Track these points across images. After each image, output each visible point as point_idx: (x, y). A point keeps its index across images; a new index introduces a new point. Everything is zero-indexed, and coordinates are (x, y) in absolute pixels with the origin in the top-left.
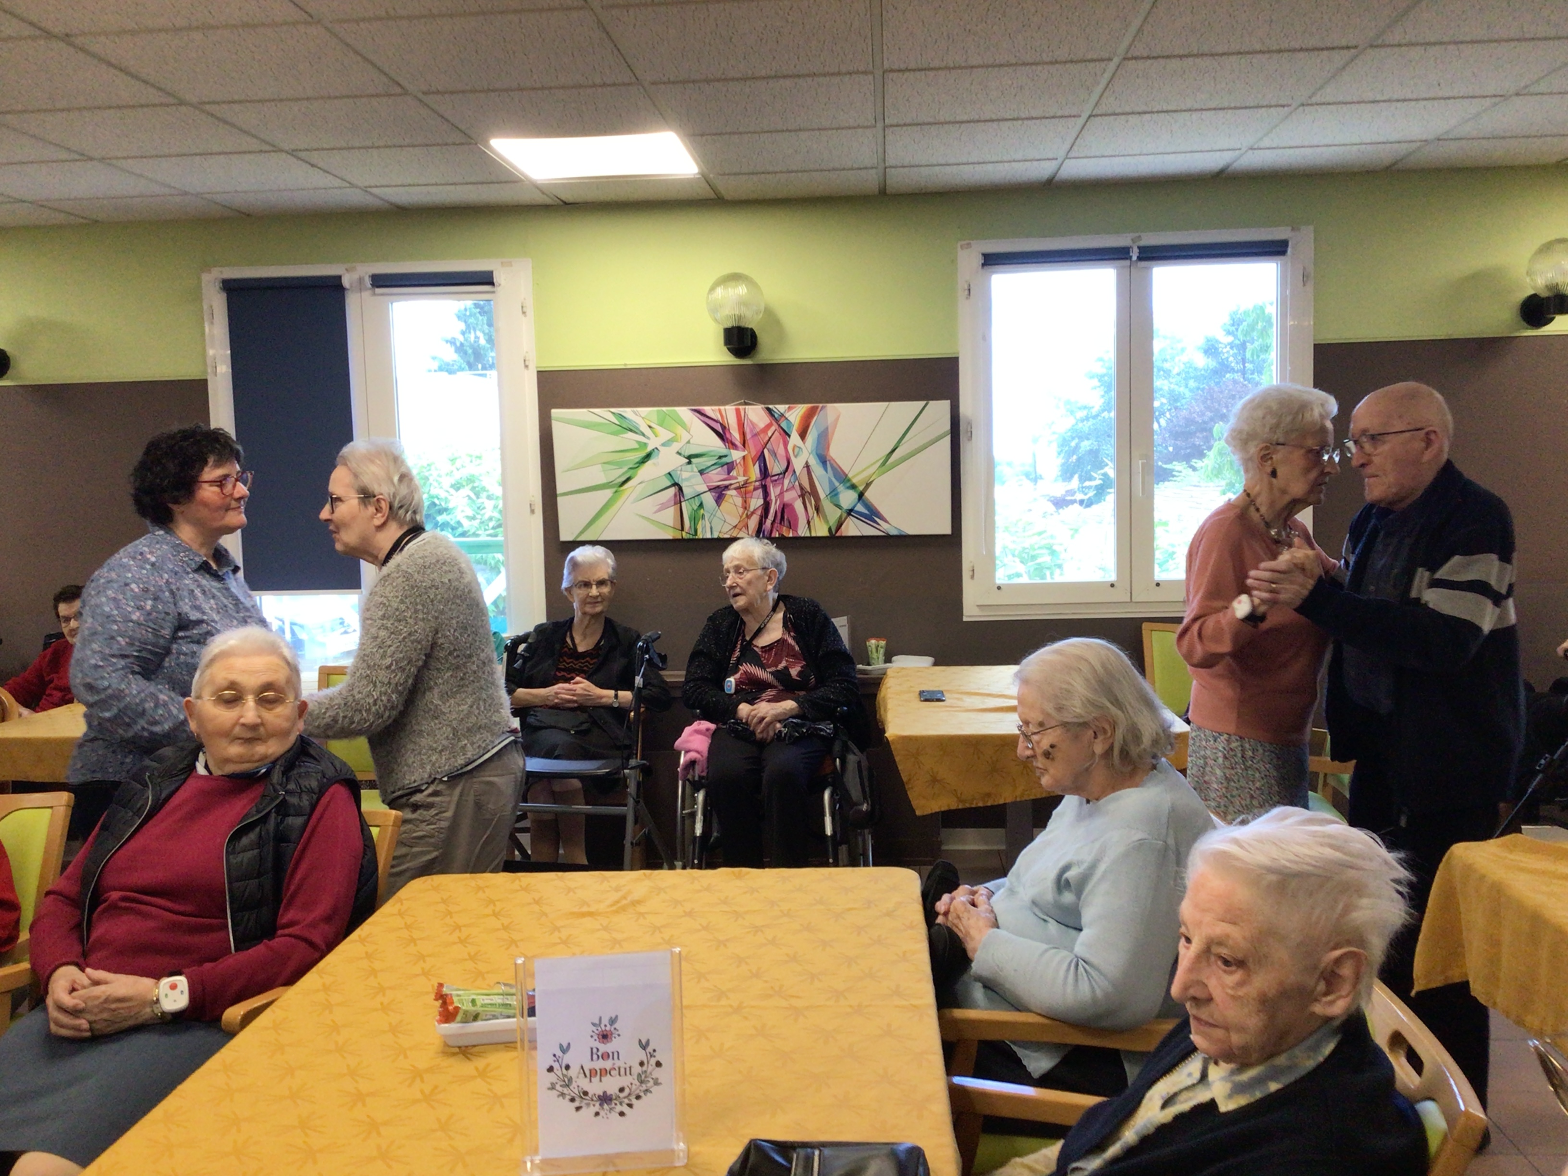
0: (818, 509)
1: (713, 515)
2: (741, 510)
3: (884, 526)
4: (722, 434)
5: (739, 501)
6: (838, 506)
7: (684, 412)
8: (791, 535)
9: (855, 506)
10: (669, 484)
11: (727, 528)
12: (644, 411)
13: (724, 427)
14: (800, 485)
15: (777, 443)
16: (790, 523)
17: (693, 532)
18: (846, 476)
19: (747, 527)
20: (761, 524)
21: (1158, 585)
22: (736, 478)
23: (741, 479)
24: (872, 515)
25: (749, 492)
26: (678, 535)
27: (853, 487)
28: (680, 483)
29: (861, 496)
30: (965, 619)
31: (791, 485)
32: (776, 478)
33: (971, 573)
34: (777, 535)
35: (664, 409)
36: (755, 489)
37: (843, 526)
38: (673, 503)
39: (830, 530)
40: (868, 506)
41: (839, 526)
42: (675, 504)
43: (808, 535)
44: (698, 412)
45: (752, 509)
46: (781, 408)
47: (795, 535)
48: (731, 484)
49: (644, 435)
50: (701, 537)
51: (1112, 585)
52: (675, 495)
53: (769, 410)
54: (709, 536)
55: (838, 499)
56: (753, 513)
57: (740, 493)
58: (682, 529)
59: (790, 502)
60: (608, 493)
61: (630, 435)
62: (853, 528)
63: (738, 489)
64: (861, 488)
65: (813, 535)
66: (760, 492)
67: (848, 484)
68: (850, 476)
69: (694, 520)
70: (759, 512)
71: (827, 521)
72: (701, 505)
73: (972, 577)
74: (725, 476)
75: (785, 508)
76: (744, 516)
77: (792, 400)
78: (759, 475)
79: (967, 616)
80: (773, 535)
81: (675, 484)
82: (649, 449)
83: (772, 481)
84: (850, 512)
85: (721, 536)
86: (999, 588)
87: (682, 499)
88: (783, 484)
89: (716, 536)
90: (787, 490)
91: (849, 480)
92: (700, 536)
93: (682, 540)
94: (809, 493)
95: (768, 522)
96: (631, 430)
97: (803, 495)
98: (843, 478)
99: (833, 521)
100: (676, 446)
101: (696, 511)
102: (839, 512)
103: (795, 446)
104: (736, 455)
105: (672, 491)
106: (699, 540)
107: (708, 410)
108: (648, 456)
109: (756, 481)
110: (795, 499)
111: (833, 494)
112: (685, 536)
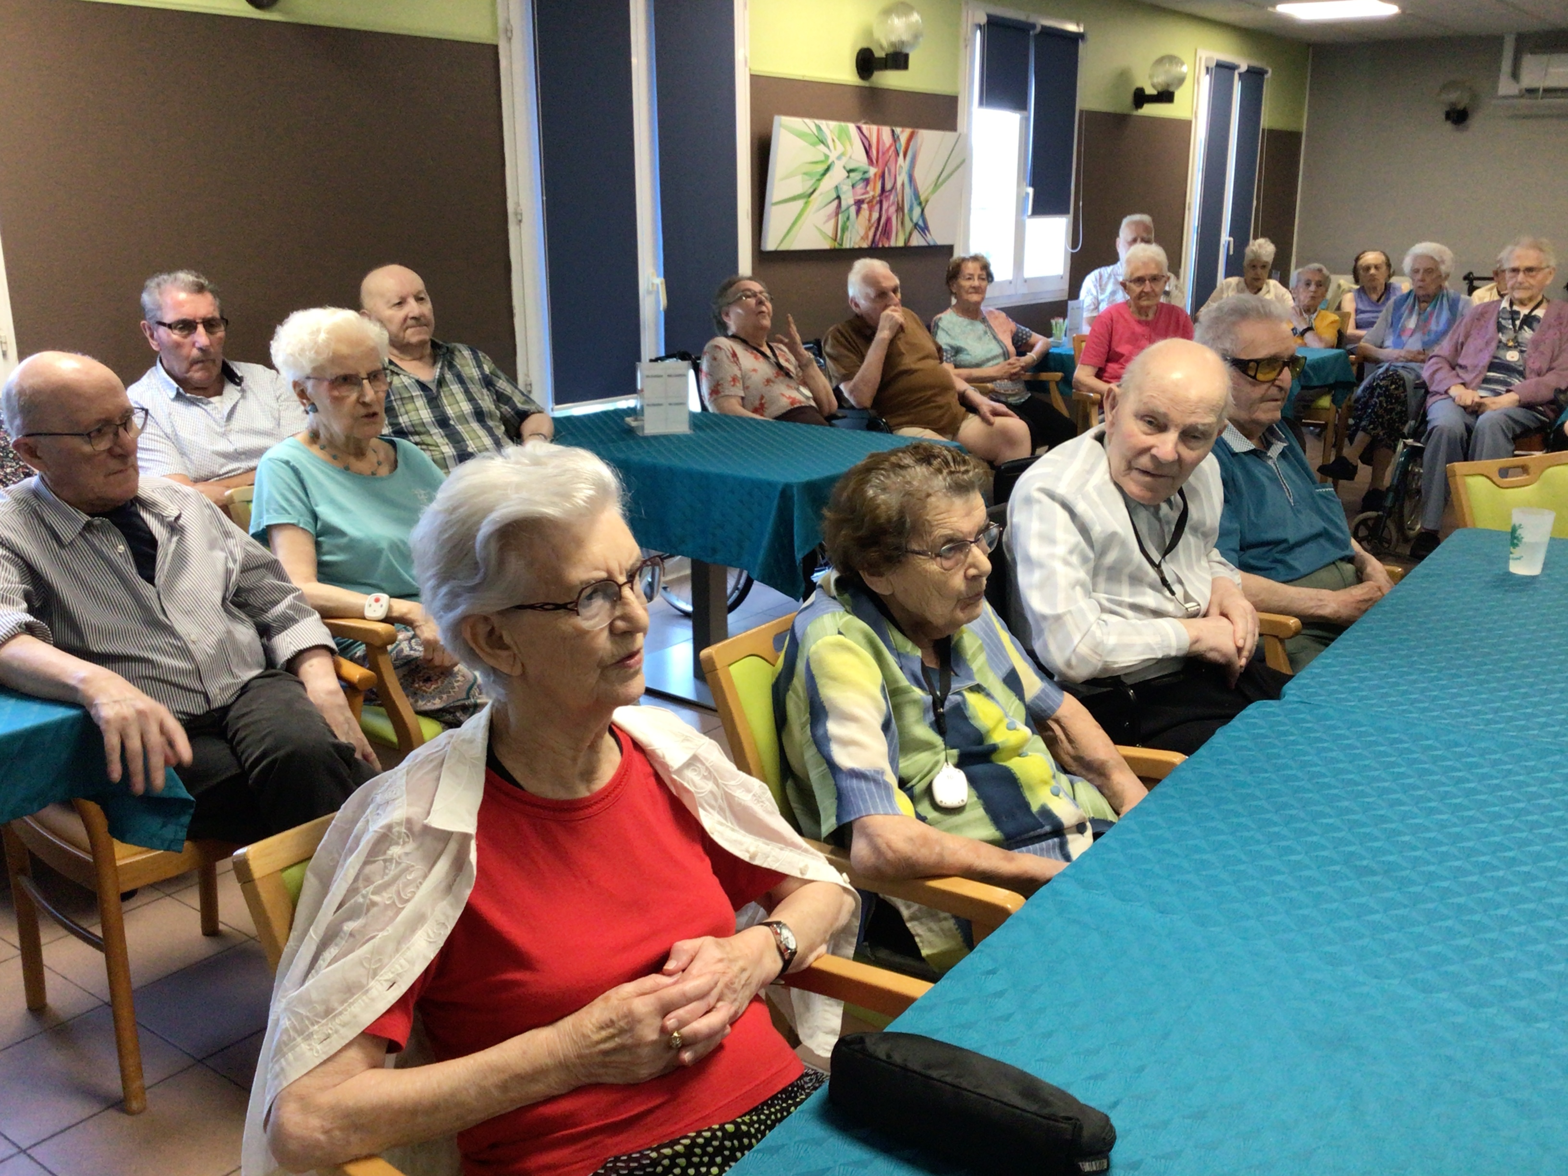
0: (902, 223)
1: (853, 226)
2: (867, 223)
3: (929, 237)
4: (867, 153)
5: (867, 213)
6: (911, 220)
7: (851, 127)
8: (887, 246)
9: (918, 220)
10: (835, 196)
11: (859, 238)
12: (833, 124)
13: (870, 145)
14: (897, 201)
15: (891, 164)
16: (888, 234)
17: (841, 242)
18: (919, 194)
19: (868, 237)
20: (875, 235)
22: (869, 193)
23: (871, 193)
24: (923, 229)
25: (873, 206)
26: (833, 245)
27: (920, 204)
28: (841, 196)
29: (923, 211)
31: (893, 201)
32: (888, 193)
34: (881, 246)
35: (843, 124)
36: (877, 203)
38: (834, 214)
39: (905, 241)
40: (924, 220)
41: (910, 237)
42: (836, 215)
43: (895, 245)
44: (859, 128)
45: (872, 222)
46: (898, 130)
47: (889, 246)
48: (866, 199)
49: (828, 147)
52: (837, 207)
53: (893, 131)
54: (848, 246)
55: (913, 214)
56: (872, 225)
57: (869, 207)
58: (835, 240)
59: (891, 216)
60: (800, 203)
61: (821, 147)
62: (917, 241)
63: (868, 202)
64: (923, 205)
65: (897, 245)
67: (918, 201)
69: (844, 230)
70: (875, 225)
71: (905, 233)
72: (848, 218)
74: (863, 191)
75: (889, 220)
76: (868, 228)
77: (904, 125)
78: (880, 191)
81: (838, 197)
82: (830, 161)
83: (886, 197)
84: (916, 225)
85: (854, 246)
87: (840, 212)
88: (890, 199)
90: (891, 205)
91: (919, 198)
92: (844, 246)
93: (834, 250)
94: (900, 209)
95: (879, 234)
96: (823, 142)
97: (897, 211)
98: (916, 195)
99: (907, 233)
100: (844, 159)
101: (845, 223)
102: (911, 226)
103: (901, 167)
104: (873, 171)
105: (836, 202)
107: (865, 127)
108: (827, 170)
109: (878, 196)
110: (893, 214)
111: (911, 210)
112: (837, 246)
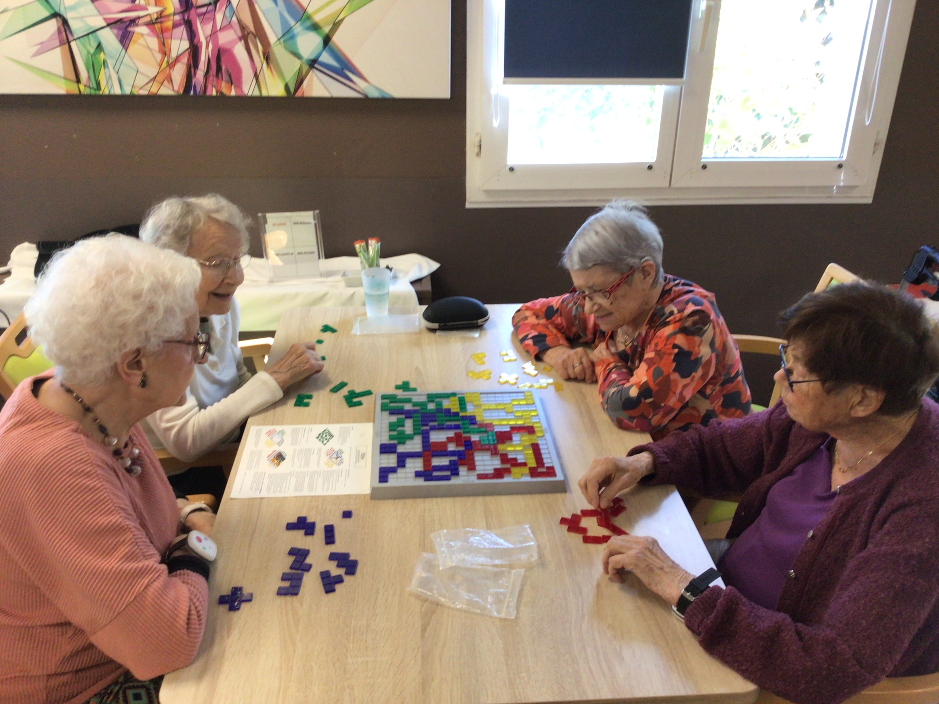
1: (119, 62)
2: (159, 56)
3: (361, 84)
5: (154, 42)
6: (297, 55)
8: (233, 93)
9: (320, 55)
10: (46, 13)
11: (141, 80)
14: (239, 21)
16: (230, 76)
17: (94, 84)
18: (305, 11)
19: (170, 81)
20: (189, 77)
21: (704, 167)
22: (144, 8)
23: (153, 10)
24: (343, 69)
25: (167, 30)
26: (72, 88)
27: (315, 27)
28: (63, 12)
29: (327, 40)
30: (468, 206)
31: (226, 23)
32: (204, 10)
33: (477, 150)
34: (214, 93)
36: (175, 25)
37: (305, 83)
38: (57, 42)
39: (287, 87)
40: (337, 55)
41: (300, 82)
42: (61, 44)
43: (256, 93)
45: (174, 55)
47: (240, 94)
48: (139, 18)
50: (106, 92)
51: (650, 167)
52: (59, 32)
54: (117, 91)
55: (295, 45)
56: (177, 59)
57: (153, 31)
58: (78, 81)
59: (228, 46)
62: (318, 86)
63: (150, 24)
64: (327, 29)
65: (265, 93)
66: (182, 30)
67: (308, 23)
68: (310, 10)
69: (93, 68)
70: (185, 59)
71: (281, 74)
72: (99, 47)
73: (479, 154)
74: (128, 5)
75: (221, 55)
76: (164, 64)
78: (178, 5)
79: (471, 203)
80: (208, 93)
81: (56, 15)
83: (199, 15)
84: (313, 63)
85: (136, 92)
86: (512, 169)
87: (70, 38)
88: (214, 19)
89: (127, 91)
90: (220, 29)
91: (309, 18)
92: (105, 90)
93: (80, 97)
94: (252, 34)
95: (200, 74)
97: (244, 37)
98: (300, 14)
99: (290, 75)
101: (93, 55)
102: (297, 63)
105: (53, 24)
106: (103, 97)
109: (175, 14)
110: (234, 43)
111: (288, 36)
112: (85, 91)
